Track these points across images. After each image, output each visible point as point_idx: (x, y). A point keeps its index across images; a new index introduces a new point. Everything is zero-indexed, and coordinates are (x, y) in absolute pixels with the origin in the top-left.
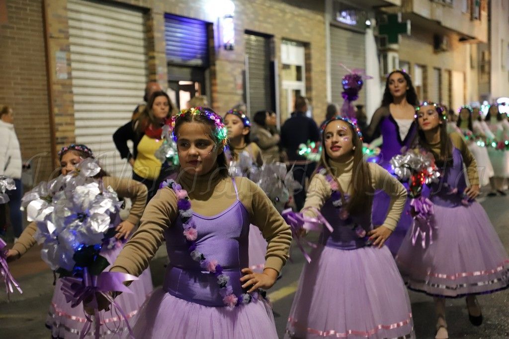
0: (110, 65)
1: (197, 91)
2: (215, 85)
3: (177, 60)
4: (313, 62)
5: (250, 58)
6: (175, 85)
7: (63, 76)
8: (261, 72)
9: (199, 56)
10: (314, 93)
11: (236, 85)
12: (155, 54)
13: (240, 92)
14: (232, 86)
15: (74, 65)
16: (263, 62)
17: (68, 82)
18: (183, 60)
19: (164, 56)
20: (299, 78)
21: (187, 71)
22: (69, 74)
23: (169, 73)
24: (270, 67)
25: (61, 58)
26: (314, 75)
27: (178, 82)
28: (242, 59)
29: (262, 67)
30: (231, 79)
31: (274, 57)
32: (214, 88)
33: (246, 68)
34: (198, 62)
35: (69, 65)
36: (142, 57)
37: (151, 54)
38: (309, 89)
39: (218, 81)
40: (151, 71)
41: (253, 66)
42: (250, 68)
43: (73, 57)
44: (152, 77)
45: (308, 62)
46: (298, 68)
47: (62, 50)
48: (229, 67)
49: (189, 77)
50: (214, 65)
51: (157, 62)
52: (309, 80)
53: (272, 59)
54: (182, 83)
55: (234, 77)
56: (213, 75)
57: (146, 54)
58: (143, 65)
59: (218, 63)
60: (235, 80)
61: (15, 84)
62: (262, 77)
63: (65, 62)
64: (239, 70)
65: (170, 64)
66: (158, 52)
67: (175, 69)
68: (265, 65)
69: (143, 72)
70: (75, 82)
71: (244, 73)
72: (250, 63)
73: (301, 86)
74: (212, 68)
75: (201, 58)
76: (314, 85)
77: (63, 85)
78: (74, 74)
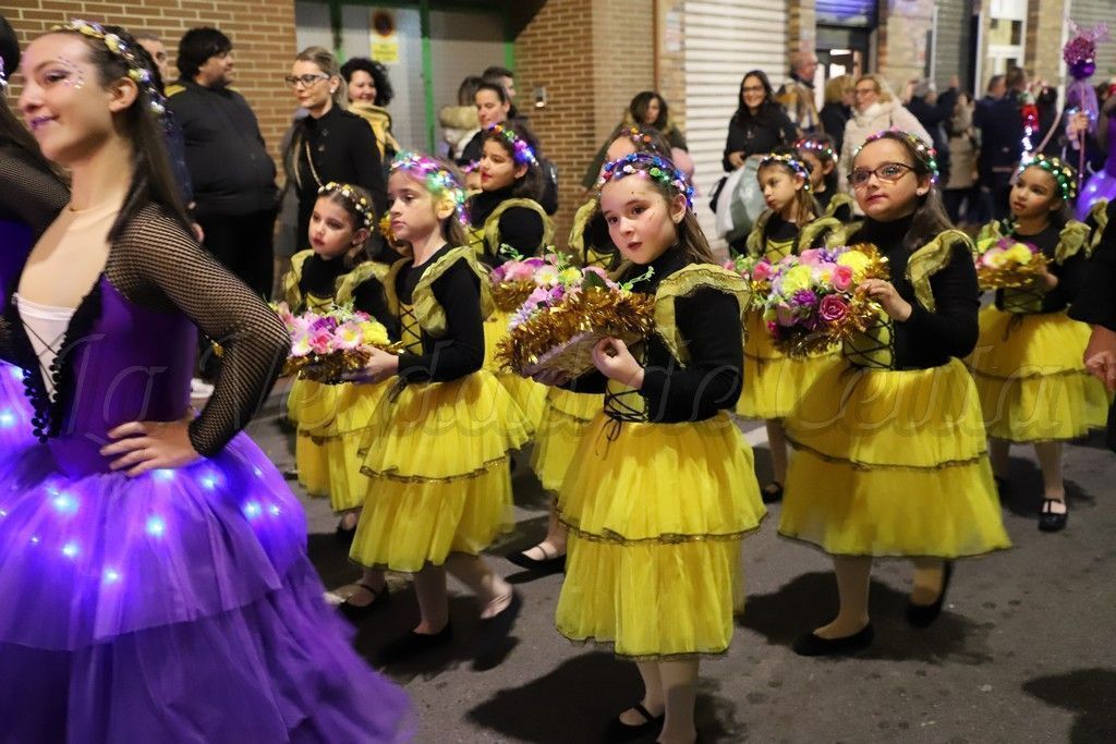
0: (737, 29)
1: (856, 64)
2: (884, 54)
3: (831, 18)
4: (1041, 14)
5: (940, 12)
6: (824, 55)
7: (674, 47)
8: (957, 33)
9: (863, 11)
10: (1038, 63)
11: (916, 53)
12: (800, 11)
13: (921, 63)
14: (909, 54)
15: (689, 31)
16: (960, 18)
17: (679, 55)
18: (840, 18)
19: (812, 12)
20: (1015, 41)
21: (844, 35)
22: (682, 43)
23: (818, 38)
24: (972, 24)
25: (674, 22)
26: (1040, 34)
27: (829, 51)
28: (927, 13)
29: (958, 25)
30: (909, 44)
31: (979, 8)
32: (882, 59)
33: (934, 27)
34: (861, 20)
35: (682, 30)
36: (782, 16)
37: (794, 11)
38: (1030, 57)
39: (889, 48)
40: (792, 35)
41: (945, 24)
42: (939, 28)
43: (689, 19)
44: (794, 45)
45: (1033, 14)
46: (1016, 25)
47: (675, 10)
48: (906, 26)
49: (846, 43)
50: (885, 23)
51: (801, 22)
52: (1031, 42)
53: (975, 12)
54: (834, 52)
55: (914, 41)
56: (882, 38)
57: (786, 11)
58: (781, 27)
59: (890, 20)
60: (915, 45)
61: (616, 59)
62: (957, 40)
63: (678, 26)
64: (923, 31)
65: (821, 25)
66: (805, 7)
67: (827, 32)
68: (962, 22)
69: (781, 37)
70: (689, 54)
71: (929, 35)
72: (939, 19)
73: (1018, 53)
74: (881, 28)
75: (866, 14)
76: (1040, 50)
77: (674, 59)
78: (689, 43)
